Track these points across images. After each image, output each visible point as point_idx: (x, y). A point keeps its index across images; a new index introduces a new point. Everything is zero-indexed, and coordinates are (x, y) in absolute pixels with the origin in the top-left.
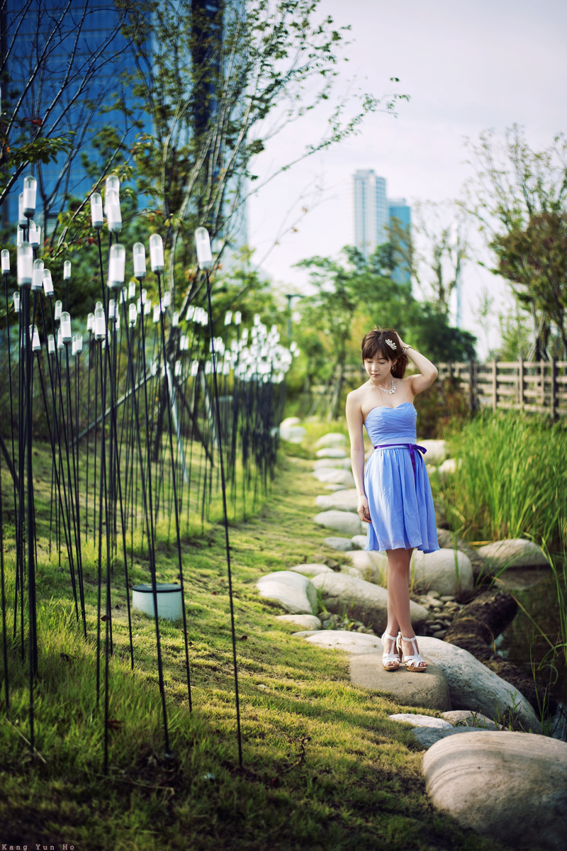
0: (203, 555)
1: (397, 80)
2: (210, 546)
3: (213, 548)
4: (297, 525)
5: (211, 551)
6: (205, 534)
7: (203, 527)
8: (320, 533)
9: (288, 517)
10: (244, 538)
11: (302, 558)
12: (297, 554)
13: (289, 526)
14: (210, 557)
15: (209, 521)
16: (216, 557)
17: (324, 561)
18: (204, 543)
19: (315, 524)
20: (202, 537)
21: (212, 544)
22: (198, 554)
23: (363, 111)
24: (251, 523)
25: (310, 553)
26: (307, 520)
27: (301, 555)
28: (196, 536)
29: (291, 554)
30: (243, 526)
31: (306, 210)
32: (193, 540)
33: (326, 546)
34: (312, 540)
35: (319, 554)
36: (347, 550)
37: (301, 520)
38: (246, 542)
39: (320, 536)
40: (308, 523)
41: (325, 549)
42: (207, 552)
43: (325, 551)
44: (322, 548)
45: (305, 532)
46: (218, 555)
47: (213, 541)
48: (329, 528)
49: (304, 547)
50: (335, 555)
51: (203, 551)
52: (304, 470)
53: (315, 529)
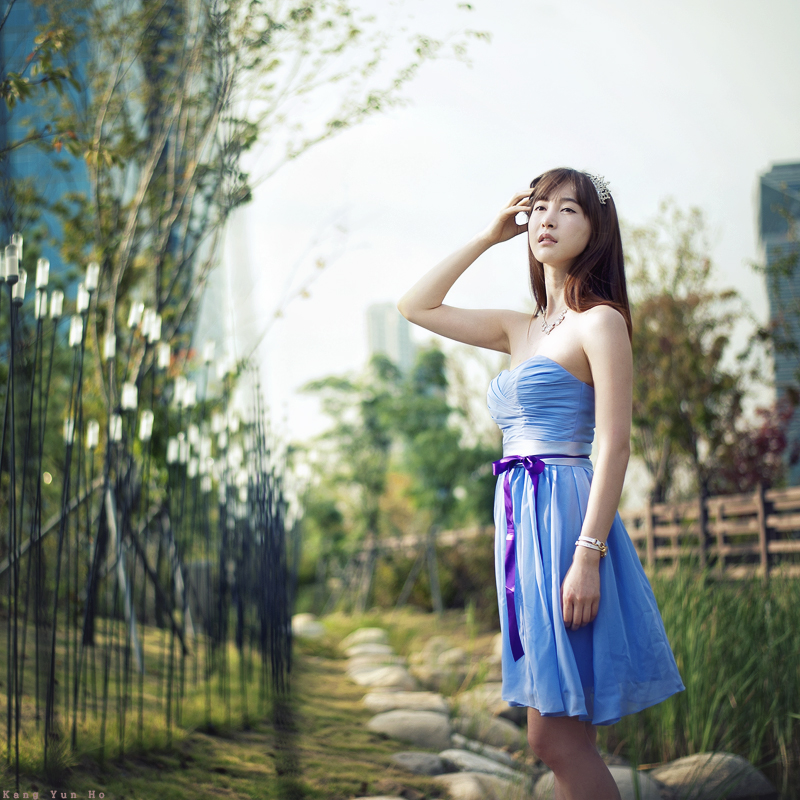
0: (170, 781)
1: (469, 7)
2: (183, 767)
3: (190, 771)
4: (339, 735)
5: (186, 775)
6: (174, 746)
7: (169, 734)
8: (382, 745)
9: (322, 722)
10: (248, 752)
11: (358, 786)
12: (347, 780)
13: (326, 736)
14: (184, 785)
15: (180, 726)
16: (195, 785)
17: (399, 790)
18: (173, 761)
19: (371, 733)
20: (169, 750)
21: (188, 763)
22: (160, 780)
23: (415, 58)
24: (257, 732)
25: (371, 778)
26: (353, 727)
27: (355, 782)
28: (156, 750)
29: (336, 780)
30: (245, 736)
31: (320, 264)
32: (151, 756)
33: (397, 767)
34: (369, 757)
35: (385, 780)
36: (435, 772)
37: (347, 728)
38: (252, 759)
39: (382, 752)
40: (360, 732)
41: (395, 772)
42: (180, 777)
43: (396, 776)
44: (390, 771)
45: (356, 745)
46: (199, 781)
47: (190, 759)
48: (396, 739)
49: (358, 769)
50: (417, 781)
51: (170, 776)
52: (332, 672)
53: (372, 741)
